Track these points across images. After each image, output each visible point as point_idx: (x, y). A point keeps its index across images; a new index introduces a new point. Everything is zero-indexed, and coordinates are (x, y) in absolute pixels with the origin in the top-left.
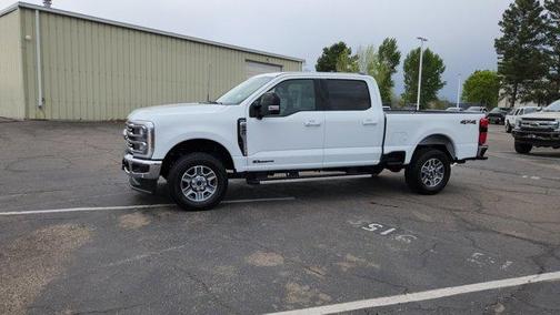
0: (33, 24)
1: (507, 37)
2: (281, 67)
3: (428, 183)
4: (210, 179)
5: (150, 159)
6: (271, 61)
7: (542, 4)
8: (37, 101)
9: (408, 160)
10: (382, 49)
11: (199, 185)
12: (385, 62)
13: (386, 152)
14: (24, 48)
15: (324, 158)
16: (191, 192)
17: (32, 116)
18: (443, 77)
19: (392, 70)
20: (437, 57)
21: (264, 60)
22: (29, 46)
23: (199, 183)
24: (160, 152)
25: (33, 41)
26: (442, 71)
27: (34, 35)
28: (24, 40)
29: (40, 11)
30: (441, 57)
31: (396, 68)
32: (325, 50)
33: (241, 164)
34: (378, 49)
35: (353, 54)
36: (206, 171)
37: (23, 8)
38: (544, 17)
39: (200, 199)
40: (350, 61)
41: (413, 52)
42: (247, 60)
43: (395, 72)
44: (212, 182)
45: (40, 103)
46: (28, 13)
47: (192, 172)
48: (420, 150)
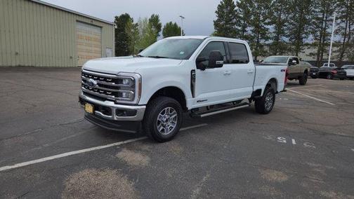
1: (219, 20)
2: (101, 27)
4: (173, 116)
6: (94, 23)
7: (235, 4)
9: (262, 94)
10: (151, 21)
12: (153, 29)
13: (254, 90)
16: (162, 128)
19: (158, 34)
21: (89, 21)
32: (116, 17)
33: (191, 104)
35: (135, 23)
36: (171, 111)
38: (236, 11)
39: (167, 133)
40: (134, 27)
41: (167, 24)
42: (77, 21)
44: (175, 119)
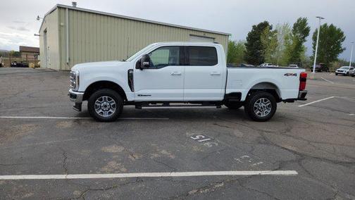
0: (65, 16)
2: (214, 39)
3: (260, 114)
4: (112, 104)
5: (77, 91)
6: (207, 35)
8: (66, 60)
9: (243, 98)
10: (296, 26)
11: (106, 107)
12: (298, 34)
13: (227, 92)
14: (60, 30)
15: (184, 95)
16: (101, 111)
17: (63, 69)
18: (343, 45)
19: (303, 40)
20: (339, 30)
21: (202, 34)
22: (63, 29)
23: (106, 106)
24: (83, 87)
25: (65, 26)
26: (343, 40)
27: (65, 23)
28: (60, 26)
29: (69, 9)
30: (342, 30)
31: (306, 38)
32: (254, 27)
33: (131, 96)
34: (293, 26)
35: (274, 29)
36: (109, 99)
37: (60, 7)
39: (106, 115)
40: (271, 34)
42: (191, 35)
43: (305, 41)
44: (114, 106)
45: (68, 61)
46: (62, 11)
47: (101, 100)
48: (252, 92)
